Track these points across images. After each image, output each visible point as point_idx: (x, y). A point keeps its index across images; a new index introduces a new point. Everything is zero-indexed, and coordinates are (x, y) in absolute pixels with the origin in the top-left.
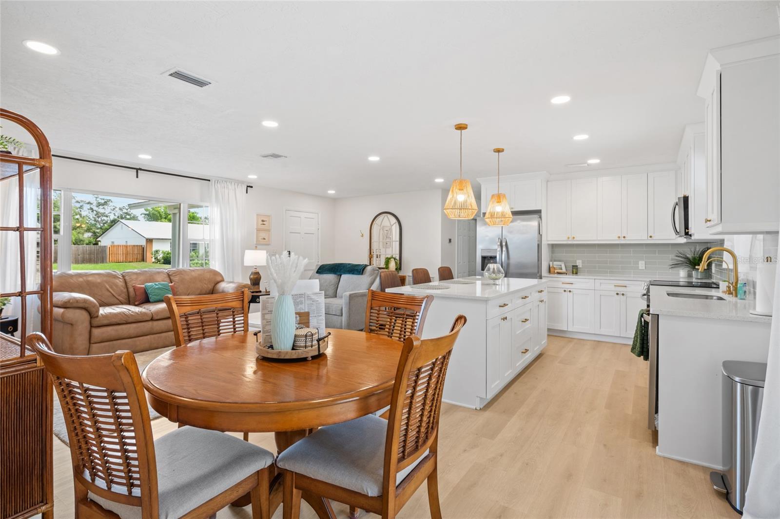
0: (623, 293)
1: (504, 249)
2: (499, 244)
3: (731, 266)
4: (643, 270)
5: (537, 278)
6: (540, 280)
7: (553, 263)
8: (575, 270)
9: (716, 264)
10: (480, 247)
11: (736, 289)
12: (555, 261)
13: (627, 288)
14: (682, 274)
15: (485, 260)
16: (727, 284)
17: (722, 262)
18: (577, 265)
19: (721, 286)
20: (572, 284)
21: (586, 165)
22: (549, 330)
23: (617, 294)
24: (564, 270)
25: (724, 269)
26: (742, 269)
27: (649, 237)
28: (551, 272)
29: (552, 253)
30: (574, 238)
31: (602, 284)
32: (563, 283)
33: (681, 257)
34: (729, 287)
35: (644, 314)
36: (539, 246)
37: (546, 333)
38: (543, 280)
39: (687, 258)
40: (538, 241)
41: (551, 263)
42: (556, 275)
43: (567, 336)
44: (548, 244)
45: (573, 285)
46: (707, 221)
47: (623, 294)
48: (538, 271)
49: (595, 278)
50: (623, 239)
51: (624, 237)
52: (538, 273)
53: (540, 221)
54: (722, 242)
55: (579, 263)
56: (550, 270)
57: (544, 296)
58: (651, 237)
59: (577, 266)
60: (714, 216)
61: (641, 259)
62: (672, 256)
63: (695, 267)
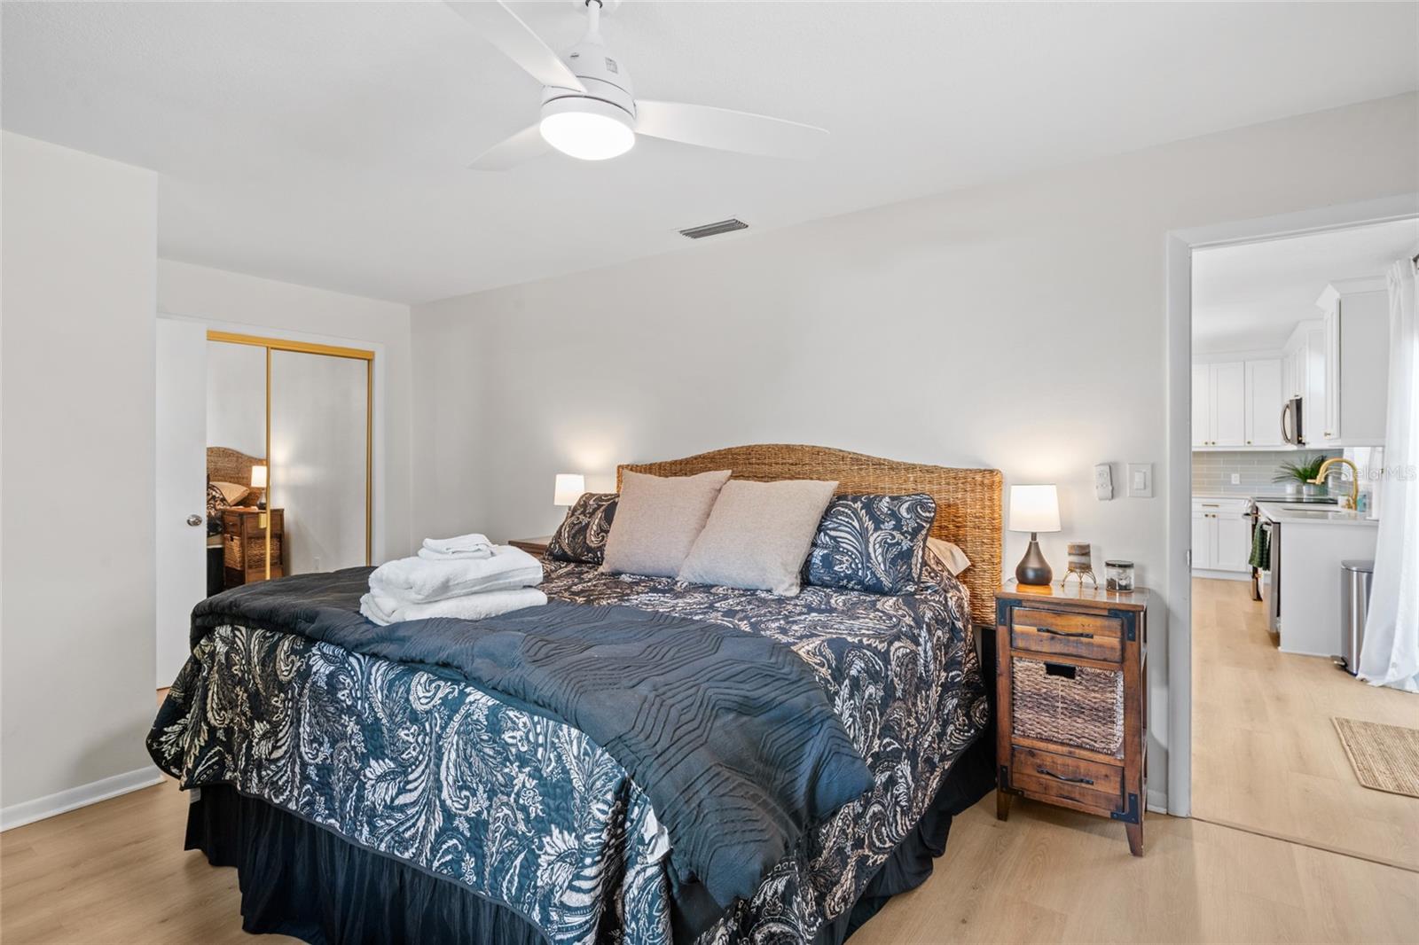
0: (1214, 514)
3: (1351, 479)
4: (1237, 484)
9: (1334, 477)
11: (1355, 502)
13: (1220, 508)
14: (1289, 489)
16: (1346, 498)
17: (1340, 474)
19: (1339, 502)
23: (1207, 516)
25: (1344, 482)
26: (1362, 483)
27: (1246, 443)
33: (1288, 468)
34: (1348, 501)
39: (1296, 470)
46: (1326, 434)
47: (1214, 516)
50: (1212, 445)
51: (1213, 443)
54: (1340, 452)
58: (1249, 443)
60: (1334, 430)
61: (1235, 471)
62: (1275, 467)
63: (1309, 481)
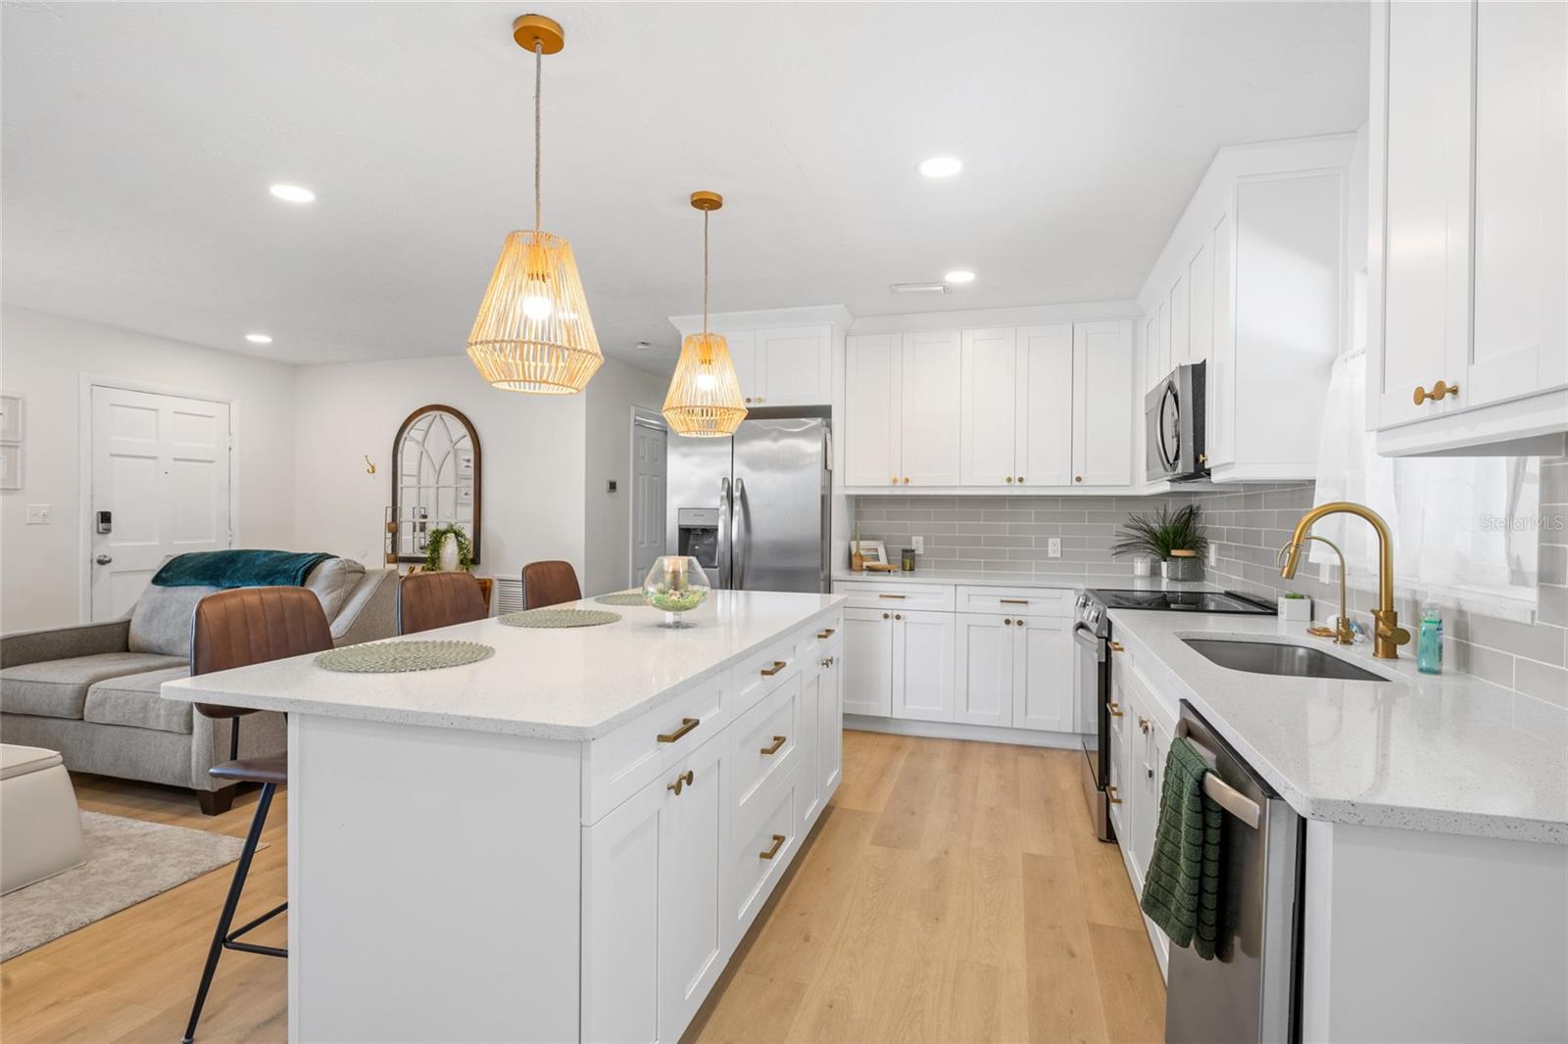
0: (1019, 618)
1: (737, 507)
2: (724, 493)
4: (1057, 559)
5: (818, 592)
6: (828, 595)
7: (858, 546)
8: (908, 561)
10: (674, 502)
12: (863, 538)
13: (1030, 606)
14: (1139, 570)
15: (688, 538)
18: (913, 548)
20: (903, 597)
21: (941, 288)
22: (846, 717)
23: (1008, 622)
24: (883, 562)
27: (1074, 478)
28: (854, 568)
29: (856, 519)
30: (907, 480)
31: (972, 597)
32: (881, 596)
33: (1141, 529)
35: (1209, 775)
36: (825, 501)
37: (839, 725)
38: (835, 598)
39: (1151, 532)
40: (823, 487)
41: (854, 544)
42: (865, 576)
43: (891, 730)
44: (848, 497)
45: (906, 600)
47: (1020, 623)
48: (822, 565)
49: (958, 581)
50: (1018, 483)
51: (1021, 480)
52: (822, 569)
53: (828, 434)
55: (918, 544)
56: (852, 562)
57: (835, 646)
58: (1079, 479)
59: (913, 551)
61: (1055, 534)
62: (1117, 526)
63: (1174, 553)
